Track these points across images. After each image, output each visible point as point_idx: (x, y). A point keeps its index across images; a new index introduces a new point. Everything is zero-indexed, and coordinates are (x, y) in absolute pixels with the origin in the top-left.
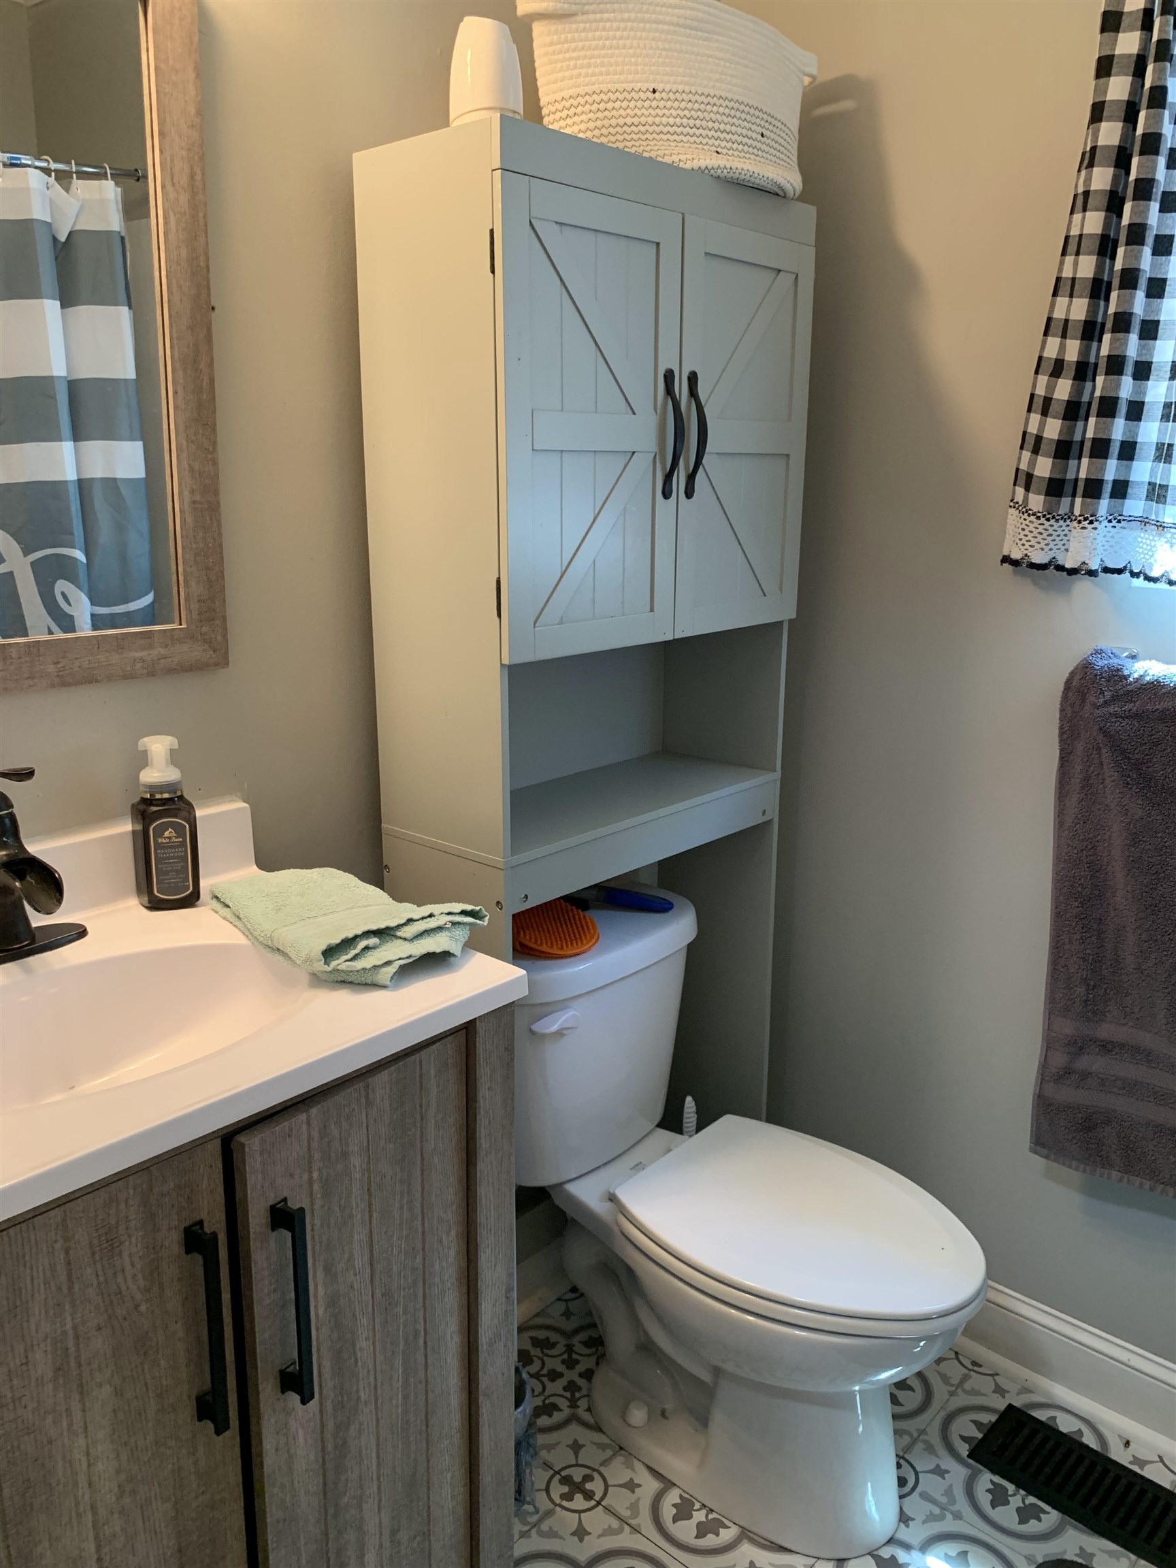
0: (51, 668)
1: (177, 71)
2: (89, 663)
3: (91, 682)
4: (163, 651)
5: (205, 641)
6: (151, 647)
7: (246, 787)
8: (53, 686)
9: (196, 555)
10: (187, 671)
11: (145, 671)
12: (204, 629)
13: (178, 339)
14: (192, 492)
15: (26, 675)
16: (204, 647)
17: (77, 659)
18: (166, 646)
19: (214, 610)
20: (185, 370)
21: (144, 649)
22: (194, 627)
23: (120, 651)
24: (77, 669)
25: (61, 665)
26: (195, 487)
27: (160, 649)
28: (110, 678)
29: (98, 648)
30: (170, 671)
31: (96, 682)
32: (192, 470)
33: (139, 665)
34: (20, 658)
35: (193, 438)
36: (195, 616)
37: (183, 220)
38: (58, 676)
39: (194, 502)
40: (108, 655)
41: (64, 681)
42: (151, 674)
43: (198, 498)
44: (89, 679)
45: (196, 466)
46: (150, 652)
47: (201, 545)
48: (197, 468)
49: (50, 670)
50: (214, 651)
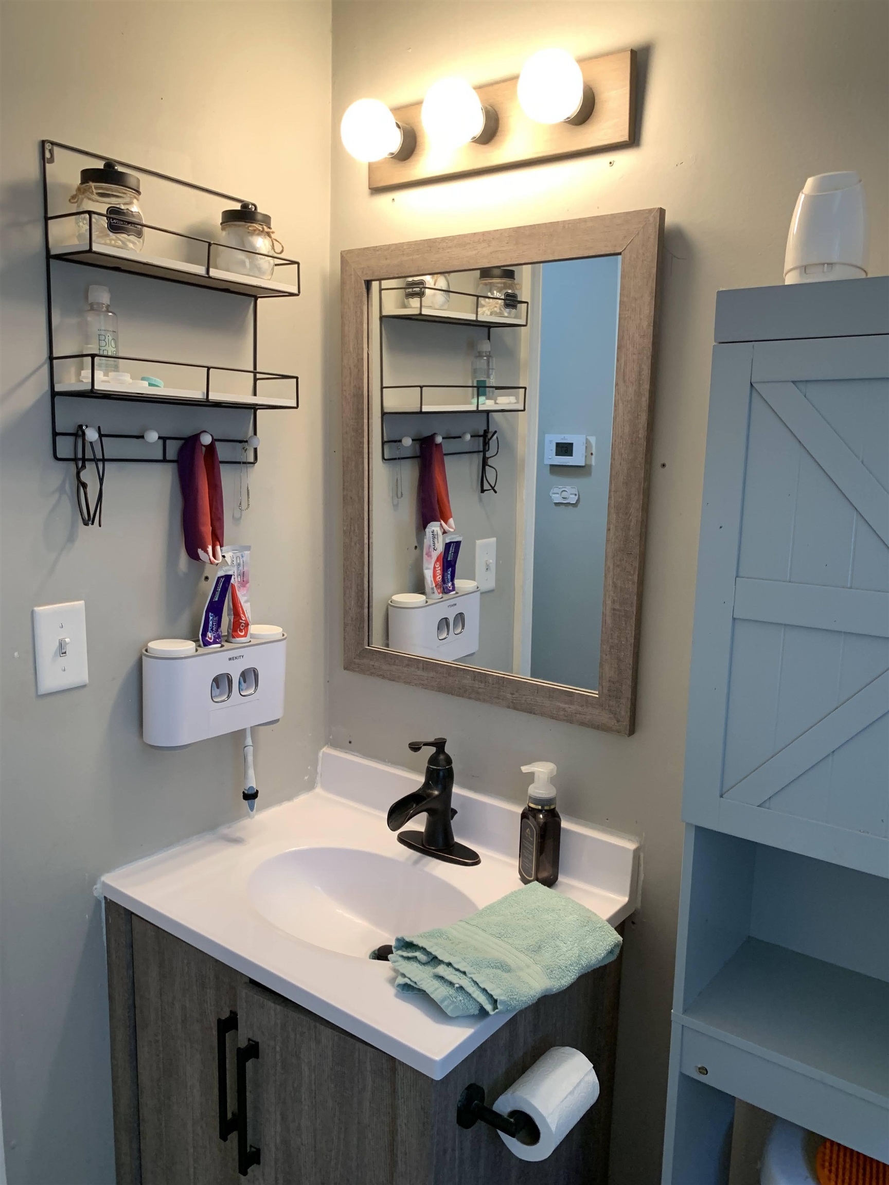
0: (509, 696)
1: (636, 300)
2: (531, 700)
3: (531, 713)
4: (580, 709)
5: (610, 711)
6: (571, 703)
7: (644, 835)
8: (509, 707)
9: (611, 647)
10: (595, 728)
11: (565, 718)
12: (611, 703)
13: (616, 492)
14: (614, 602)
15: (495, 696)
16: (610, 716)
17: (524, 695)
18: (582, 706)
19: (621, 692)
20: (618, 514)
21: (566, 703)
22: (604, 699)
23: (551, 699)
24: (523, 702)
25: (514, 696)
26: (616, 598)
27: (577, 706)
28: (542, 714)
29: (537, 693)
30: (582, 724)
31: (534, 714)
32: (615, 585)
33: (562, 713)
34: (493, 684)
35: (618, 563)
36: (606, 691)
37: (629, 406)
38: (512, 702)
39: (614, 609)
40: (542, 699)
41: (515, 706)
42: (571, 721)
43: (617, 607)
44: (530, 710)
45: (619, 583)
46: (571, 706)
47: (616, 641)
48: (619, 585)
49: (508, 697)
50: (618, 721)
